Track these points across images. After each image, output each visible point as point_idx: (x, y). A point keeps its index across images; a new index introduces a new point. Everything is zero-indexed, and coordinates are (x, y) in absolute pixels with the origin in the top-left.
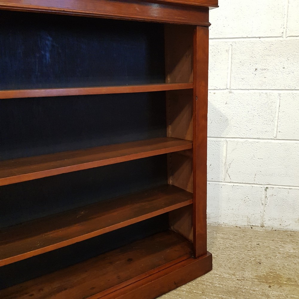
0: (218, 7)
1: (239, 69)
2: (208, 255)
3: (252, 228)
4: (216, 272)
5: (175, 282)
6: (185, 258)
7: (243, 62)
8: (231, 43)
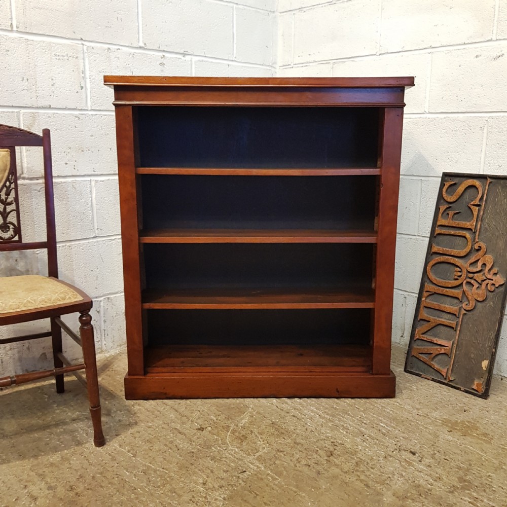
0: (414, 85)
1: (495, 152)
2: (391, 376)
3: (502, 379)
4: (399, 401)
5: (337, 389)
6: (359, 369)
7: (502, 144)
8: (487, 119)
